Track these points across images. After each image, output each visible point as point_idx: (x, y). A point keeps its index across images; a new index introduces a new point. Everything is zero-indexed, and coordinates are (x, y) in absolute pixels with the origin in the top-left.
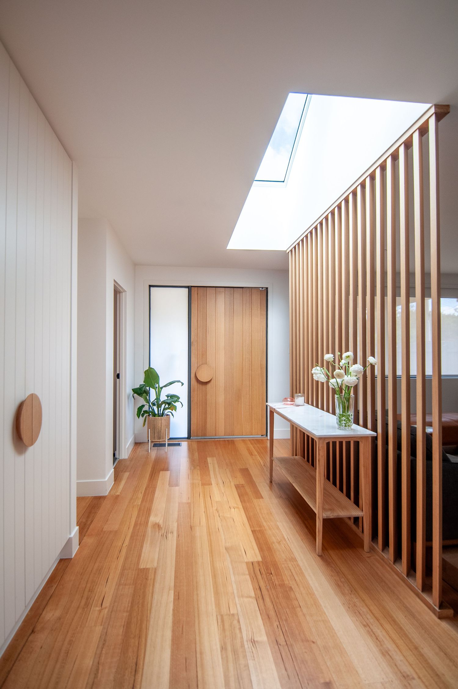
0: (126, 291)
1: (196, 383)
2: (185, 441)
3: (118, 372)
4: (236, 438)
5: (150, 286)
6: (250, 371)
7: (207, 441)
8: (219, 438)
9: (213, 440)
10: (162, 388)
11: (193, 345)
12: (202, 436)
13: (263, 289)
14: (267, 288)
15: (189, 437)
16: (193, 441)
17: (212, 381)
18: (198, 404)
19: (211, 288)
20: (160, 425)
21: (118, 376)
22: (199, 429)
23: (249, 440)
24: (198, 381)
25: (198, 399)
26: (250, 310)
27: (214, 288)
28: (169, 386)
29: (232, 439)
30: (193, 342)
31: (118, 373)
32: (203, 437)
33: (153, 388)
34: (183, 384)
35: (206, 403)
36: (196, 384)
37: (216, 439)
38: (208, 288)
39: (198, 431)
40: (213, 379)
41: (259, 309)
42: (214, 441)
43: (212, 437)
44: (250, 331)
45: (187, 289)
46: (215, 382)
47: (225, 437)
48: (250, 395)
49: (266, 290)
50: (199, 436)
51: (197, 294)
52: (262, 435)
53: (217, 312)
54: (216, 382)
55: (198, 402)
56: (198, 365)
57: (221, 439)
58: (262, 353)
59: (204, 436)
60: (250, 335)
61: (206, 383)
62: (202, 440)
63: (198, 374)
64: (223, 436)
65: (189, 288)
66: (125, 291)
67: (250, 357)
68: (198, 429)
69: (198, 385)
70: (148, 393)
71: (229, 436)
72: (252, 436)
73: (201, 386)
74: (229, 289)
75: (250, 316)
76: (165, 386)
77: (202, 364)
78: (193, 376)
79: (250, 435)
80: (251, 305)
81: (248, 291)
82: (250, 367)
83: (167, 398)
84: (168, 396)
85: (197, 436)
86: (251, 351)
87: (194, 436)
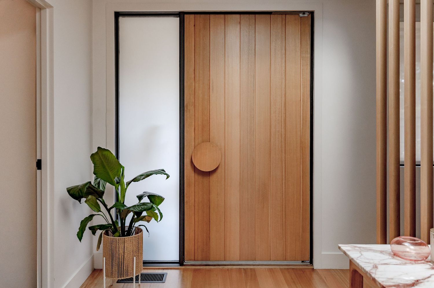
0: (53, 7)
1: (192, 173)
2: (174, 269)
3: (38, 158)
4: (258, 265)
5: (117, 15)
6: (283, 154)
7: (210, 270)
8: (231, 265)
9: (221, 267)
10: (129, 184)
11: (188, 111)
12: (202, 260)
13: (306, 15)
14: (312, 13)
15: (181, 262)
16: (187, 270)
17: (219, 171)
18: (196, 207)
19: (217, 16)
20: (121, 251)
21: (39, 165)
22: (198, 248)
23: (281, 269)
24: (195, 170)
25: (196, 200)
26: (283, 51)
27: (222, 16)
28: (144, 178)
29: (252, 267)
30: (187, 106)
31: (40, 159)
32: (204, 263)
33: (112, 183)
34: (168, 177)
35: (209, 207)
36: (193, 175)
37: (226, 267)
38: (212, 16)
39: (196, 251)
40: (220, 166)
41: (298, 49)
42: (222, 270)
43: (220, 263)
44: (283, 86)
45: (178, 19)
46: (223, 171)
47: (240, 263)
48: (283, 193)
49: (310, 16)
50: (197, 260)
51: (194, 26)
52: (303, 262)
53: (226, 56)
54: (226, 172)
55: (196, 205)
56: (196, 144)
57: (235, 267)
58: (303, 123)
59: (207, 260)
60: (283, 93)
61: (209, 174)
62: (202, 267)
63: (195, 158)
64: (237, 261)
65: (181, 15)
66: (50, 7)
67: (283, 130)
68: (196, 248)
69: (197, 176)
70: (100, 194)
71: (248, 260)
72: (285, 263)
73: (200, 178)
74: (247, 16)
75: (283, 61)
76: (135, 180)
77: (203, 142)
78: (187, 161)
79: (283, 260)
80: (284, 42)
81: (279, 17)
82: (283, 146)
83: (136, 202)
84: (140, 198)
85: (194, 260)
86: (285, 120)
87: (190, 260)
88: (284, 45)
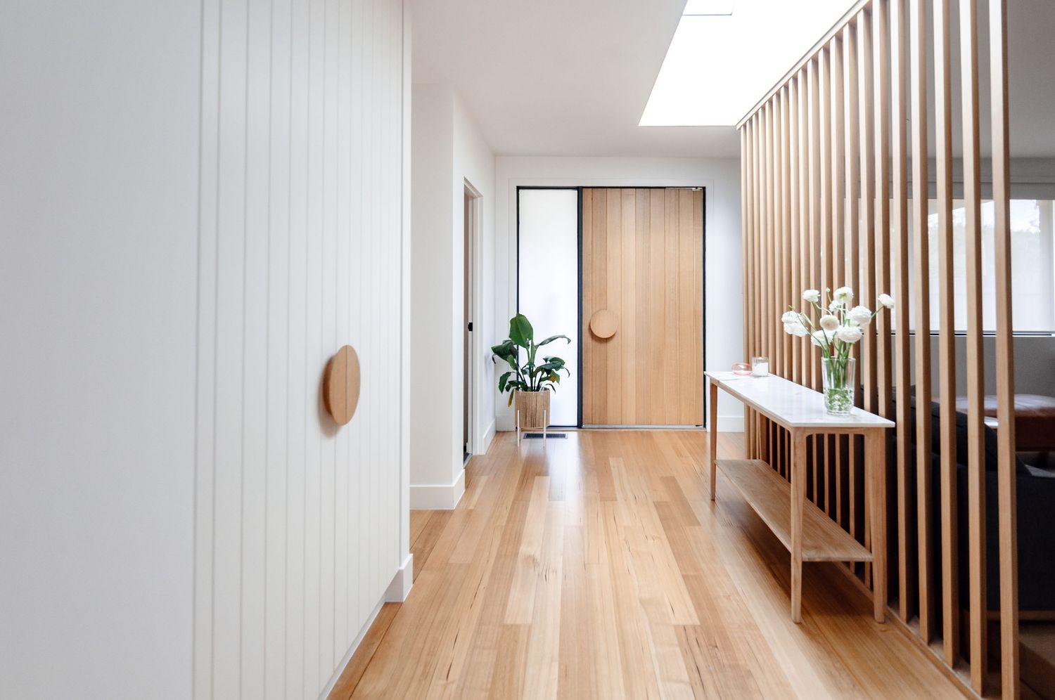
0: (483, 197)
2: (573, 430)
3: (470, 321)
4: (654, 429)
5: (519, 188)
6: (678, 322)
7: (607, 433)
8: (628, 428)
9: (618, 430)
10: (536, 347)
11: (586, 280)
12: (600, 424)
13: (699, 189)
14: (704, 188)
15: (579, 426)
16: (586, 431)
17: (616, 337)
18: (594, 373)
19: (614, 189)
20: (534, 404)
21: (470, 327)
23: (675, 432)
24: (593, 335)
25: (593, 365)
26: (677, 224)
27: (619, 189)
28: (548, 343)
29: (648, 430)
30: (585, 275)
32: (601, 426)
33: (524, 346)
34: (569, 341)
35: (606, 373)
36: (591, 340)
37: (624, 430)
38: (609, 190)
39: (594, 416)
40: (617, 333)
41: (691, 222)
42: (619, 432)
43: (617, 426)
44: (677, 257)
45: (576, 192)
46: (620, 337)
47: (637, 426)
48: (677, 360)
49: (703, 190)
50: (595, 424)
51: (592, 199)
52: (697, 426)
53: (623, 228)
54: (623, 340)
55: (594, 371)
56: (594, 312)
57: (632, 430)
58: (697, 293)
59: (604, 424)
60: (677, 264)
61: (606, 340)
62: (599, 430)
63: (592, 325)
64: (633, 425)
65: (580, 190)
66: (480, 196)
67: (677, 299)
68: (594, 413)
69: (594, 343)
70: (515, 354)
71: (644, 425)
72: (680, 427)
73: (597, 344)
74: (643, 189)
75: (677, 233)
76: (542, 344)
77: (600, 310)
78: (585, 328)
79: (678, 425)
80: (677, 215)
81: (673, 193)
82: (678, 314)
83: (544, 363)
84: (546, 360)
85: (592, 424)
86: (679, 289)
87: (588, 424)
88: (677, 217)
